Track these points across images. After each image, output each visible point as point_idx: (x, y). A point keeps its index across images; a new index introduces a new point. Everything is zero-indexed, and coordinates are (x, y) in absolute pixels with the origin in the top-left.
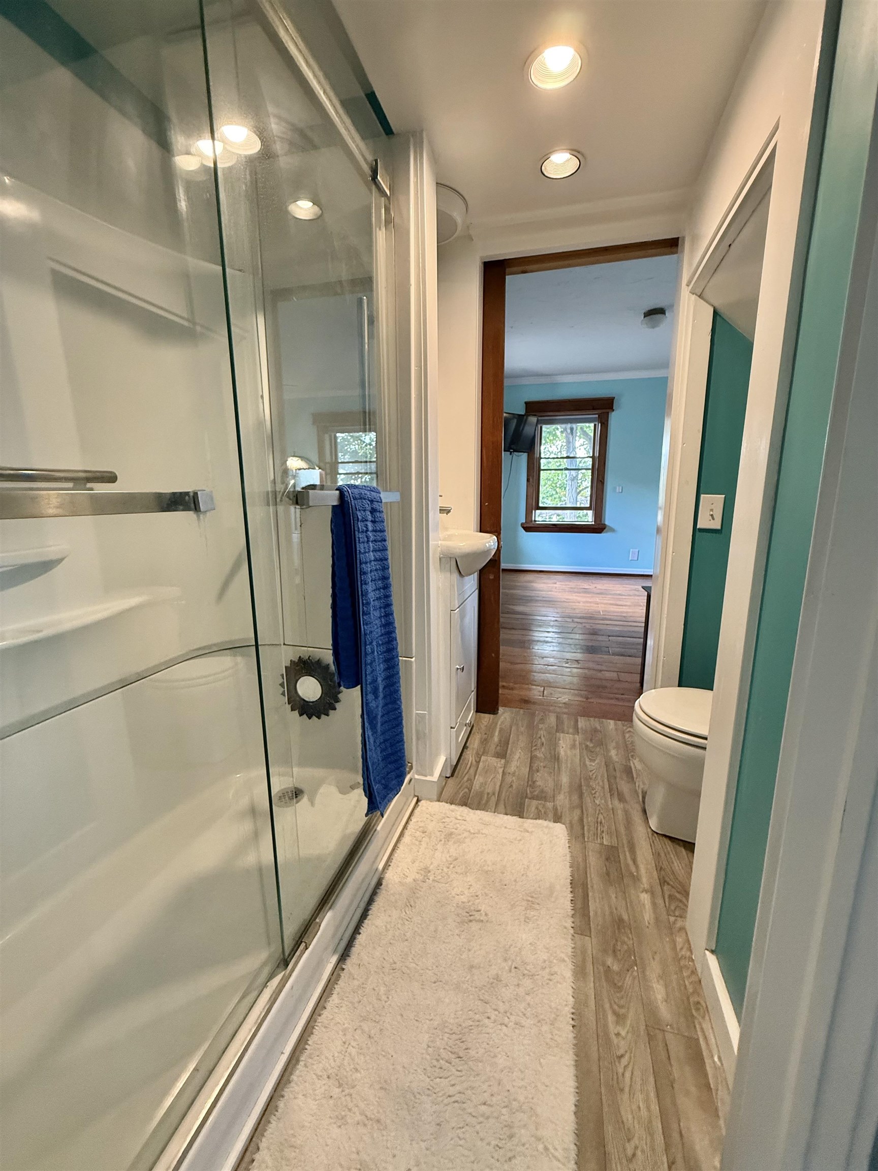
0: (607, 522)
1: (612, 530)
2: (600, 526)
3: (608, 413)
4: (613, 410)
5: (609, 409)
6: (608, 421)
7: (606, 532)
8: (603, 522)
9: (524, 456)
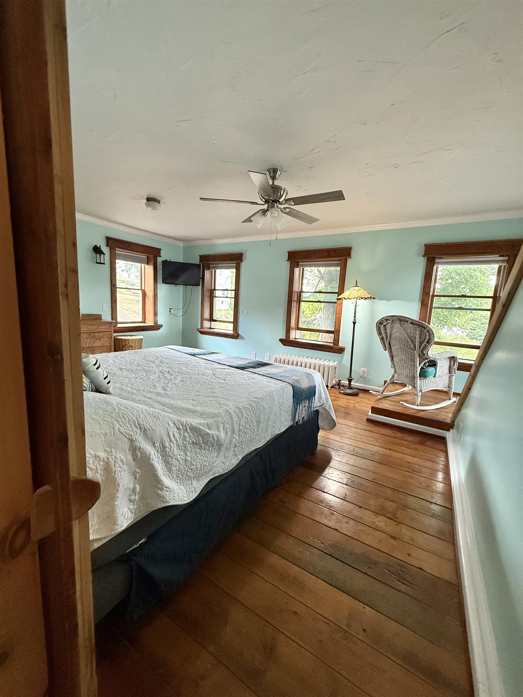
0: (241, 331)
1: (243, 338)
2: (236, 335)
3: (240, 263)
4: (242, 262)
5: (241, 260)
6: (240, 267)
8: (238, 332)
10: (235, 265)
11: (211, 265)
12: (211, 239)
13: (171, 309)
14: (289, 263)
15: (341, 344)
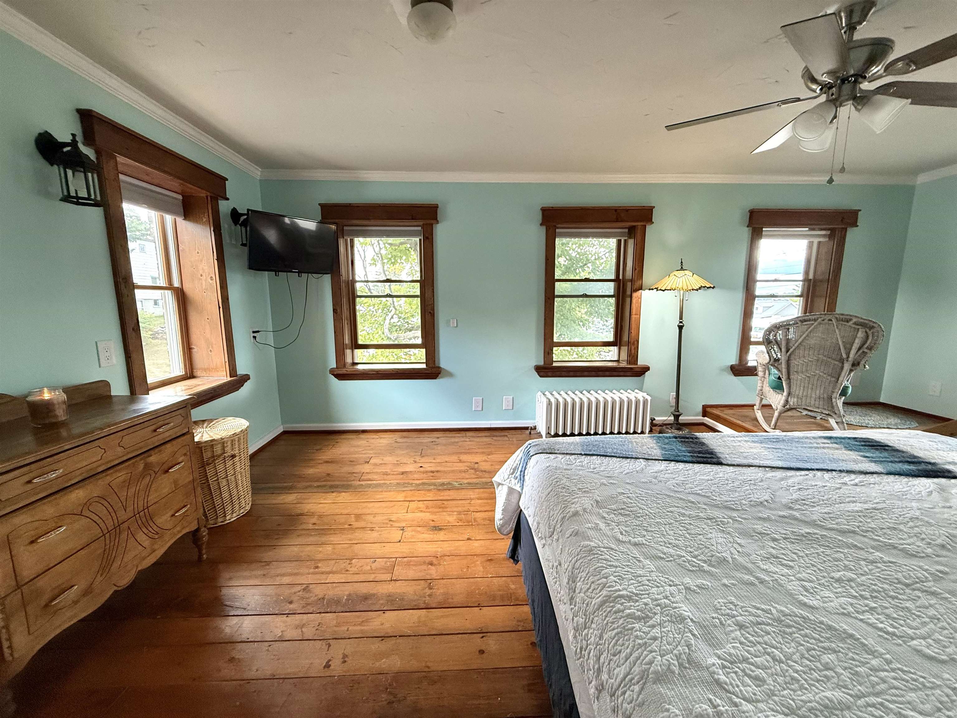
0: (444, 363)
1: (449, 374)
2: (434, 370)
3: (432, 225)
4: (438, 222)
5: (433, 219)
6: (432, 234)
7: (442, 377)
8: (437, 365)
9: (327, 280)
10: (420, 228)
11: (345, 228)
12: (352, 169)
13: (258, 332)
14: (544, 228)
15: (641, 362)
